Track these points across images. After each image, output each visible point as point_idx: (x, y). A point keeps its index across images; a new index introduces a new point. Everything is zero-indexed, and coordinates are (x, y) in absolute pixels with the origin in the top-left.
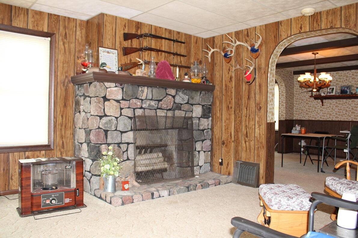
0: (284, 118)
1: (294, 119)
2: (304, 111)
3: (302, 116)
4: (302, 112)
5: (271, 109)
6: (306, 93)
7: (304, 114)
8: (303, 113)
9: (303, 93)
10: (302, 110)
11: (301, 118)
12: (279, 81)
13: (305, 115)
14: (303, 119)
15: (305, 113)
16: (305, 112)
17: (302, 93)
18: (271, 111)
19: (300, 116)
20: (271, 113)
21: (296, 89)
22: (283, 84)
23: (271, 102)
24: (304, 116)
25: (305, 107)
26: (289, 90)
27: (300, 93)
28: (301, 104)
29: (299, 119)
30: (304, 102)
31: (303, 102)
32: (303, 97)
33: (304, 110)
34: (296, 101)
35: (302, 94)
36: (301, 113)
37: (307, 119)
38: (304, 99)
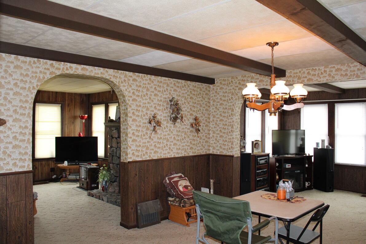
5: (125, 149)
18: (125, 151)
20: (125, 153)
23: (124, 141)
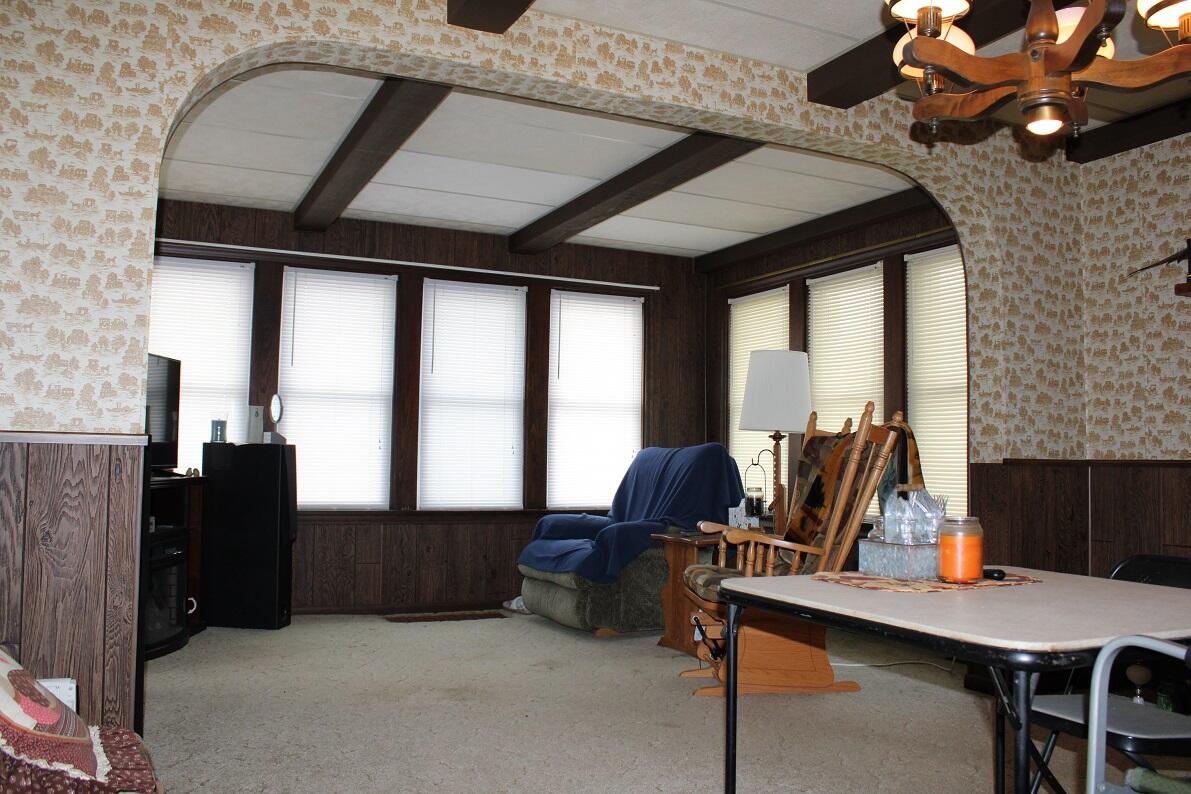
0: (997, 448)
1: (1089, 457)
2: (1155, 400)
3: (1141, 434)
4: (1140, 404)
6: (1163, 275)
7: (1152, 420)
8: (1146, 414)
9: (1142, 275)
10: (1139, 394)
11: (1136, 451)
12: (954, 201)
13: (1160, 425)
14: (1147, 456)
15: (1159, 416)
16: (1160, 407)
17: (1133, 273)
19: (1127, 438)
21: (1093, 253)
22: (982, 222)
24: (1155, 433)
25: (1156, 370)
26: (1038, 260)
27: (1122, 280)
28: (1133, 352)
29: (1118, 456)
30: (1149, 335)
31: (1139, 334)
32: (1139, 300)
33: (1153, 390)
34: (1096, 334)
35: (1131, 282)
36: (1136, 410)
37: (1176, 458)
38: (1151, 318)
